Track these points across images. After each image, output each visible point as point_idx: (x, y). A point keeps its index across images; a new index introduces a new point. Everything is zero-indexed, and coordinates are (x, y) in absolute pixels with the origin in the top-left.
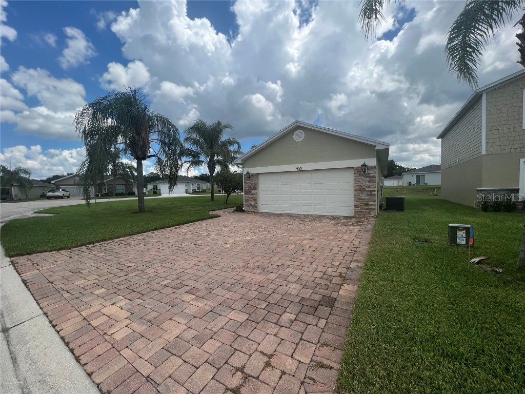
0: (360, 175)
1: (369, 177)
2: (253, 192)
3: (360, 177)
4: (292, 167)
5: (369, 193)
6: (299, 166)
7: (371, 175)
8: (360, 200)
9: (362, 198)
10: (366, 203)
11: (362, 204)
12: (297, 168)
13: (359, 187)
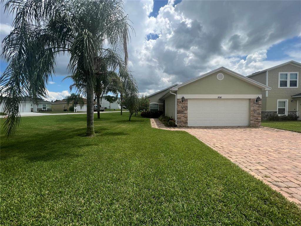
1: (258, 104)
2: (185, 112)
3: (254, 104)
5: (258, 113)
8: (254, 117)
9: (255, 115)
10: (257, 118)
11: (255, 119)
12: (219, 97)
13: (253, 110)
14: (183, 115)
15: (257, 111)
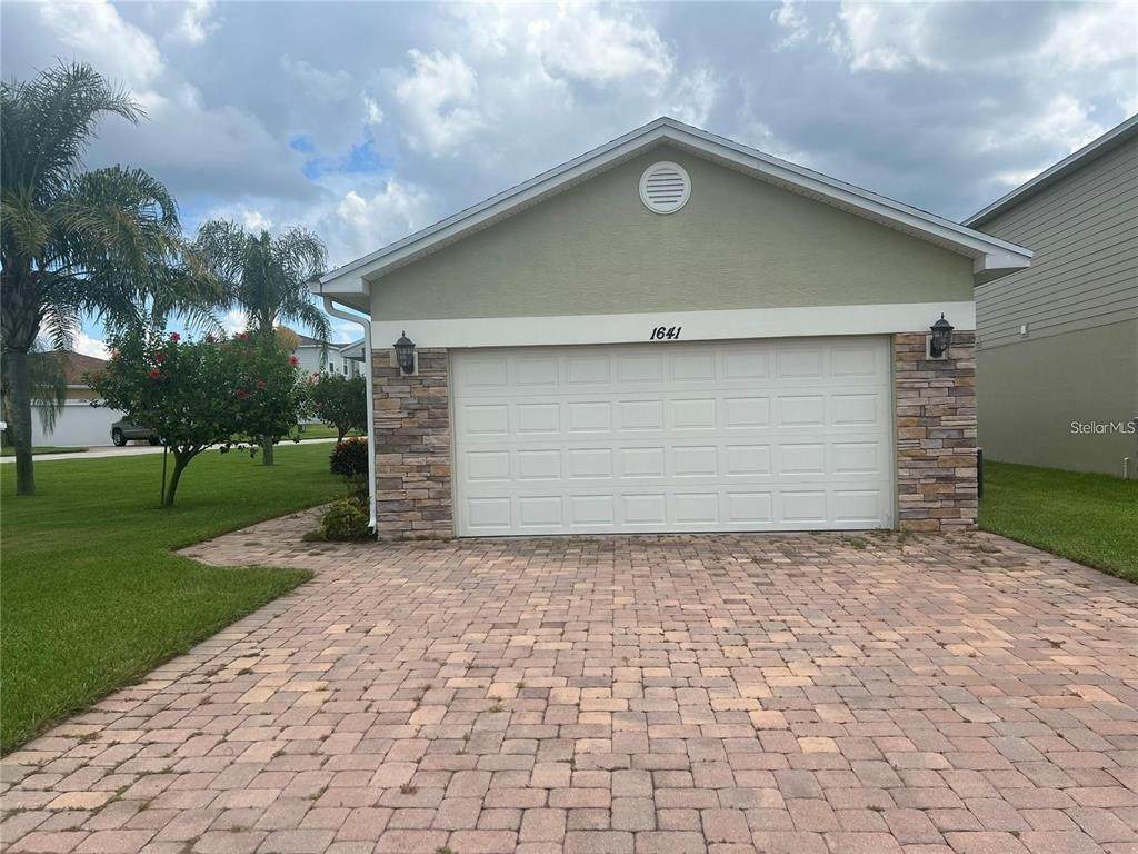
0: (921, 365)
1: (954, 373)
2: (432, 440)
3: (919, 374)
4: (636, 326)
5: (954, 435)
6: (667, 320)
7: (960, 365)
8: (922, 464)
9: (930, 453)
10: (944, 473)
11: (929, 477)
12: (658, 332)
13: (918, 411)
14: (413, 461)
15: (950, 422)
